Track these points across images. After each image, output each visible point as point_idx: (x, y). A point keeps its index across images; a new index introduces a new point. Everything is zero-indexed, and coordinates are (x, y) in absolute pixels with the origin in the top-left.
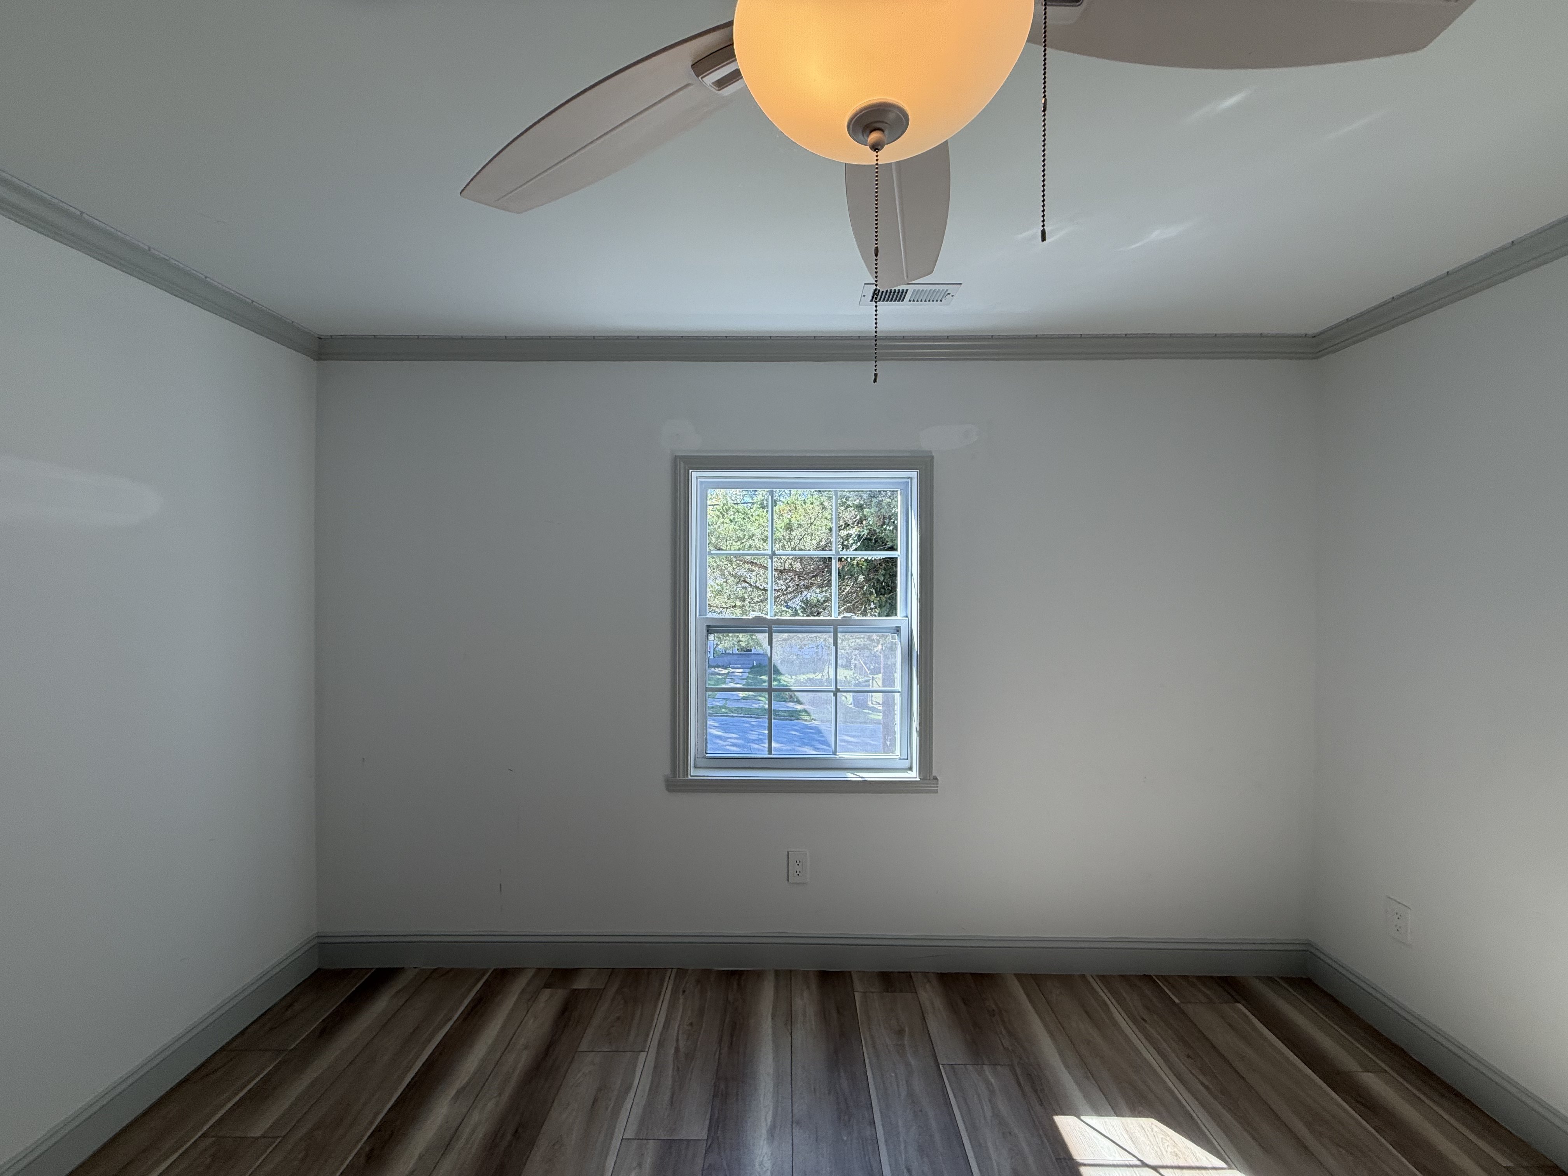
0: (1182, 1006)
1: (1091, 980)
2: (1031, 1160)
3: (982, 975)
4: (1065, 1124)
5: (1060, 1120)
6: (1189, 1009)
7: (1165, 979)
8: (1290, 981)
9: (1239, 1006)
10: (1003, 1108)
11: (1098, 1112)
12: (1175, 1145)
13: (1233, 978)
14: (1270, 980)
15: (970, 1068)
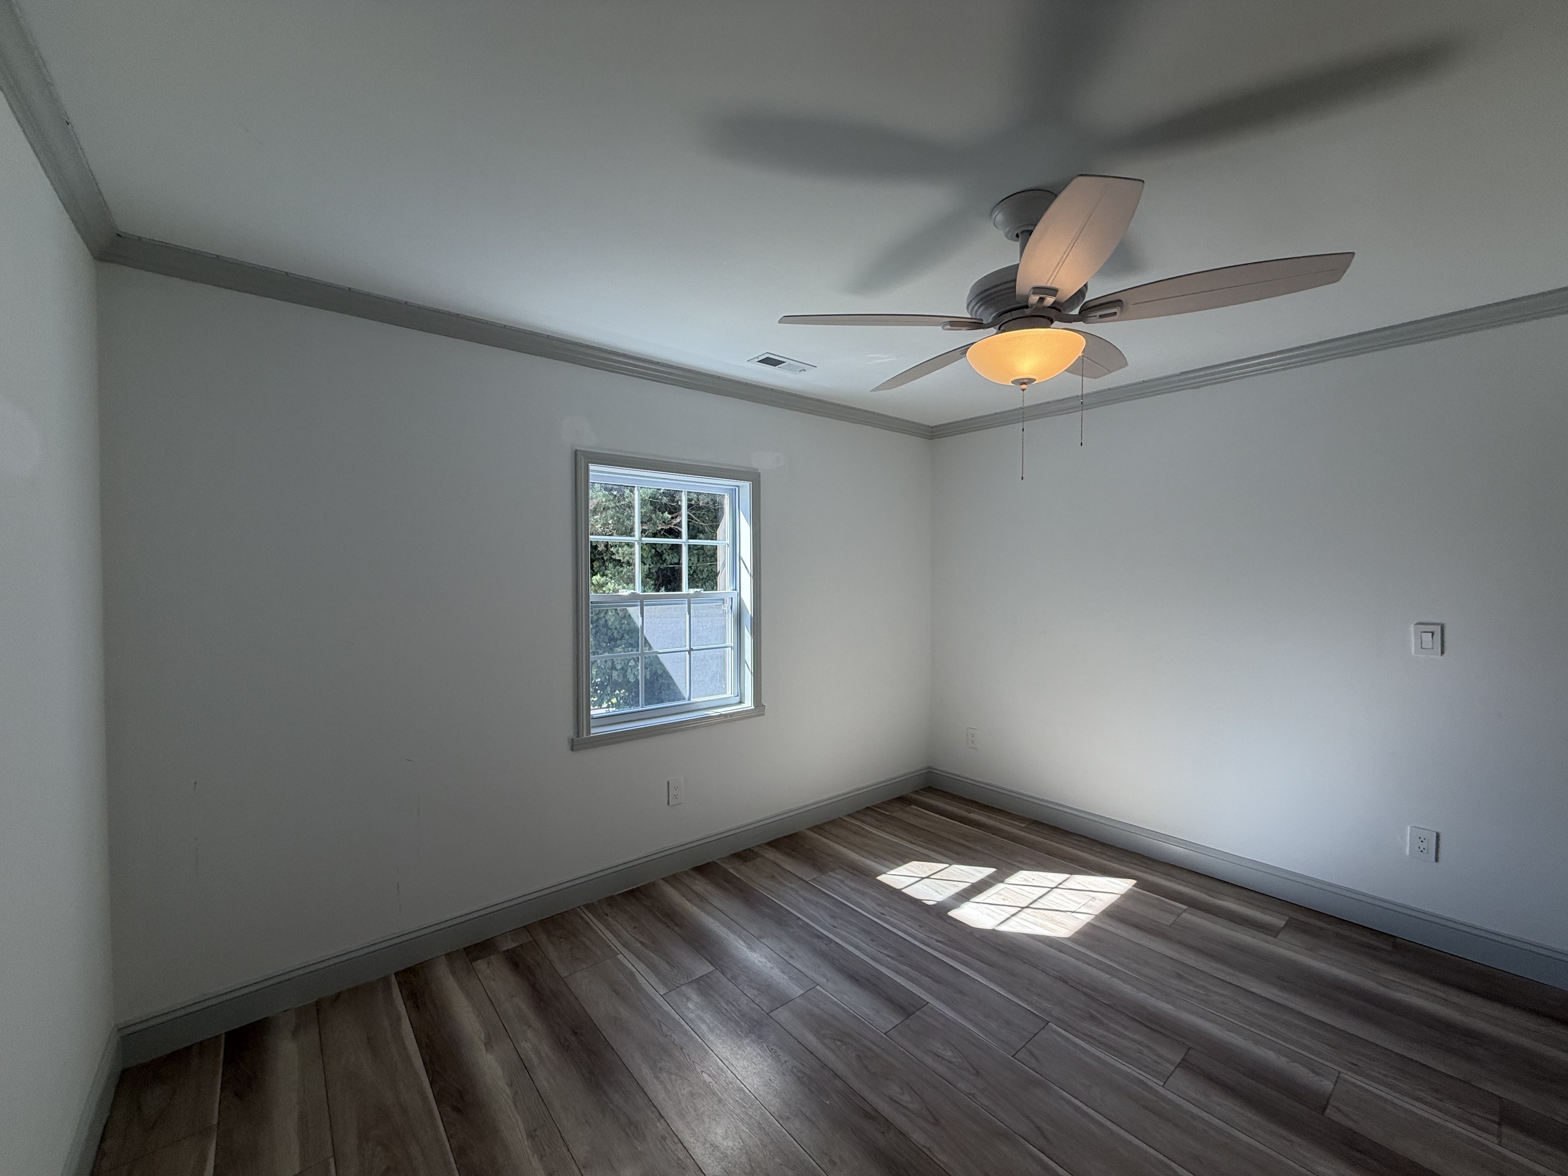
0: (892, 815)
1: (845, 818)
2: (882, 898)
3: (791, 835)
4: (881, 878)
5: (879, 878)
6: (894, 814)
7: (877, 806)
8: (924, 790)
9: (912, 806)
10: (853, 885)
11: (892, 869)
12: (928, 867)
13: (902, 796)
14: (916, 792)
15: (823, 876)
